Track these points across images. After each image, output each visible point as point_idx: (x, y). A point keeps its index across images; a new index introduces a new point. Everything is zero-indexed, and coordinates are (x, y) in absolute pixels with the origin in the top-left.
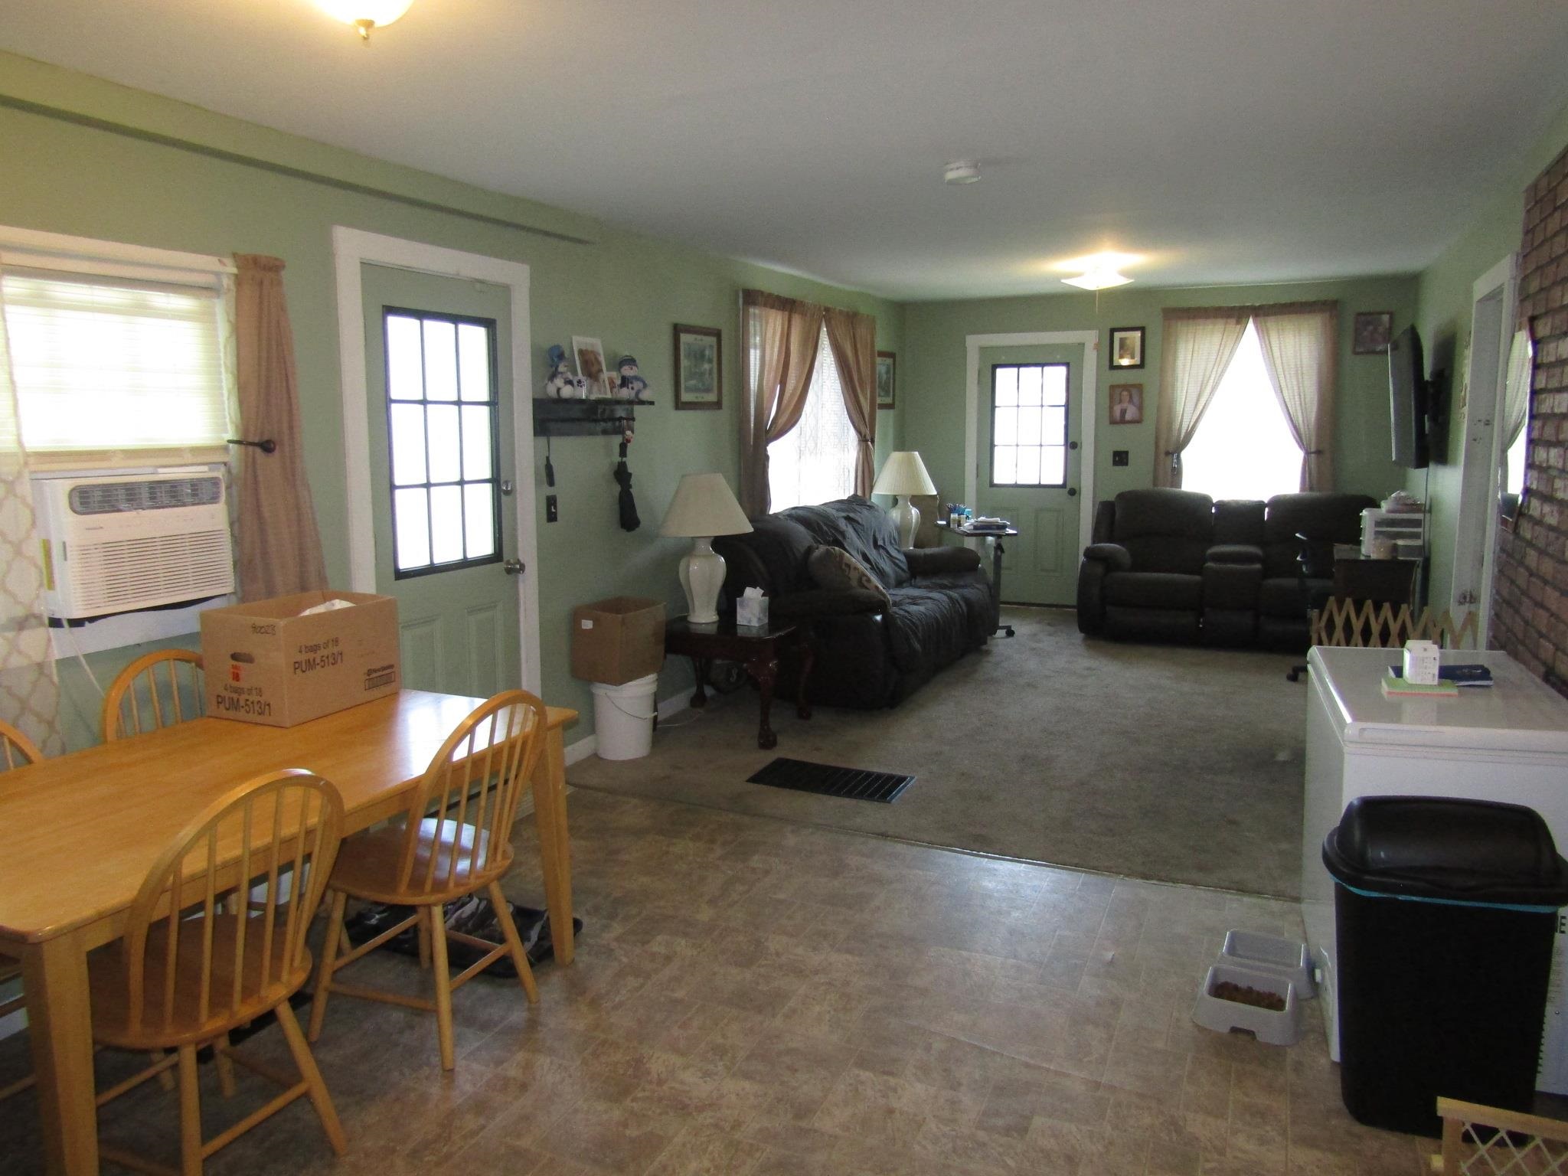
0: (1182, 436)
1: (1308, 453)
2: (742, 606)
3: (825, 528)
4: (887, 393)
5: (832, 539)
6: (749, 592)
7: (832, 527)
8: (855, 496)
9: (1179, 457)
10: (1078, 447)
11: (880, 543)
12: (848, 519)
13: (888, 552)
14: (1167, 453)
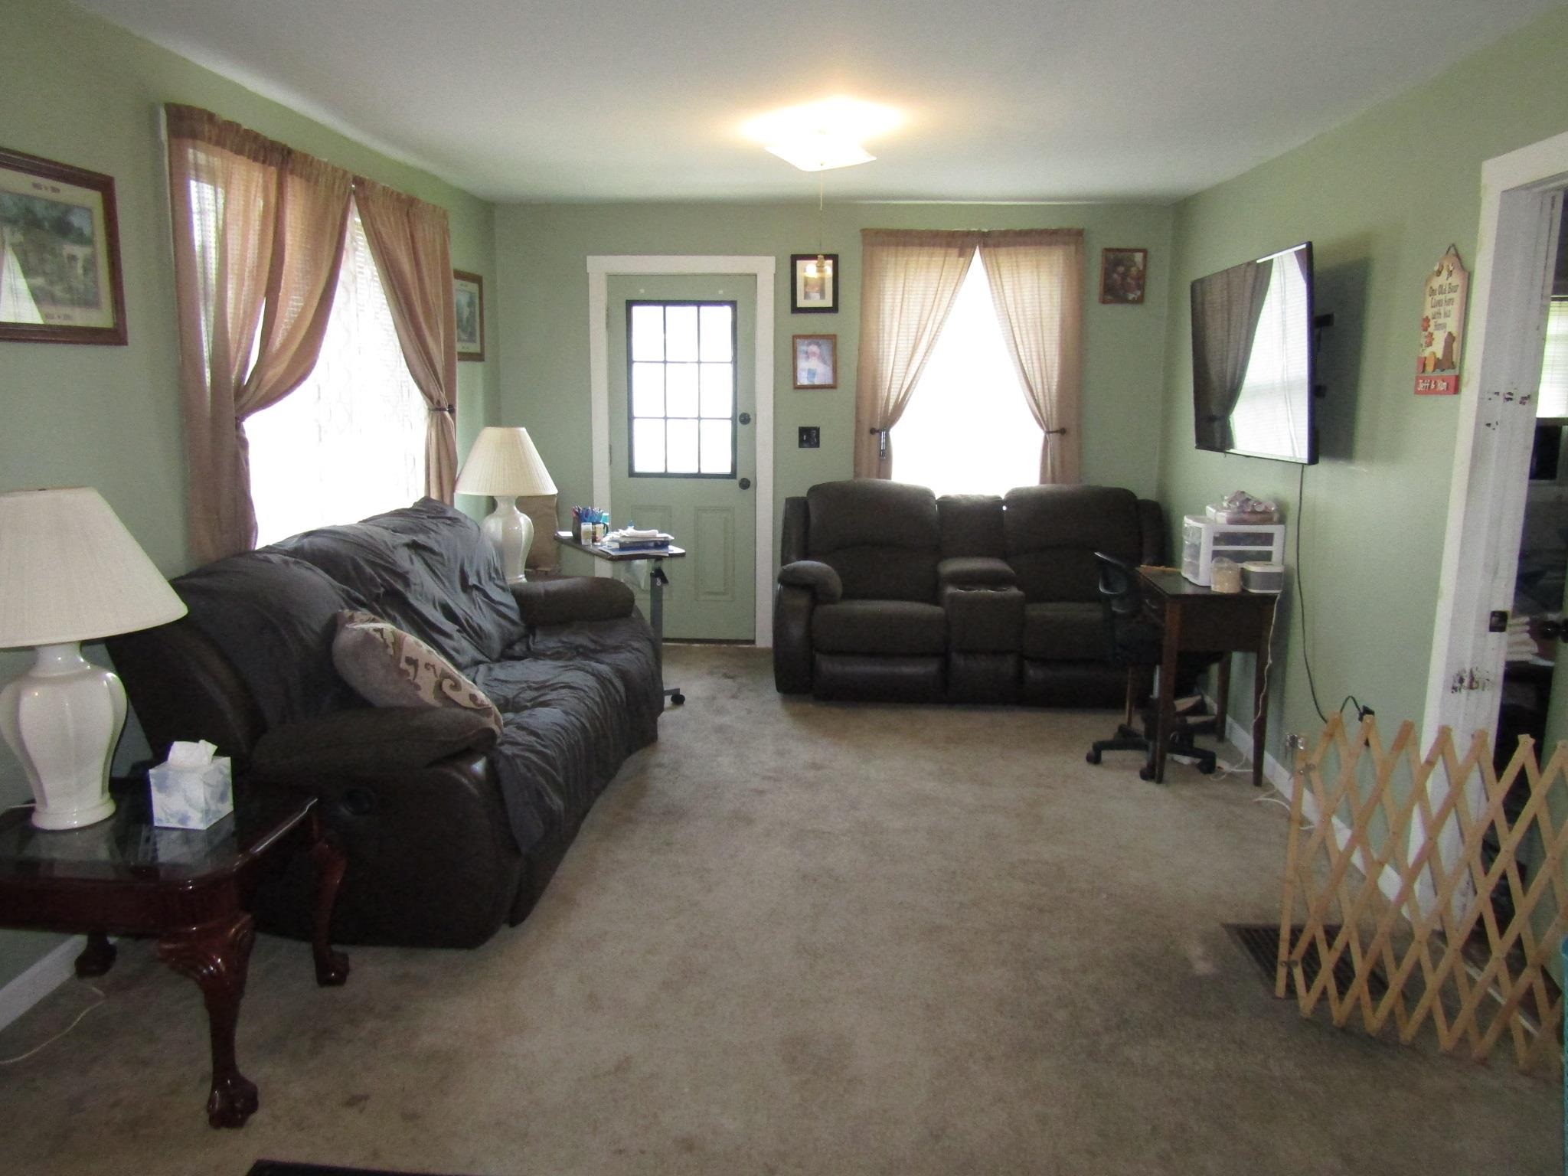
0: (891, 408)
1: (1048, 432)
2: (162, 788)
3: (368, 570)
4: (471, 339)
5: (382, 590)
6: (182, 752)
7: (385, 569)
8: (427, 500)
9: (887, 437)
10: (752, 421)
11: (473, 580)
12: (414, 546)
13: (486, 596)
14: (873, 431)
